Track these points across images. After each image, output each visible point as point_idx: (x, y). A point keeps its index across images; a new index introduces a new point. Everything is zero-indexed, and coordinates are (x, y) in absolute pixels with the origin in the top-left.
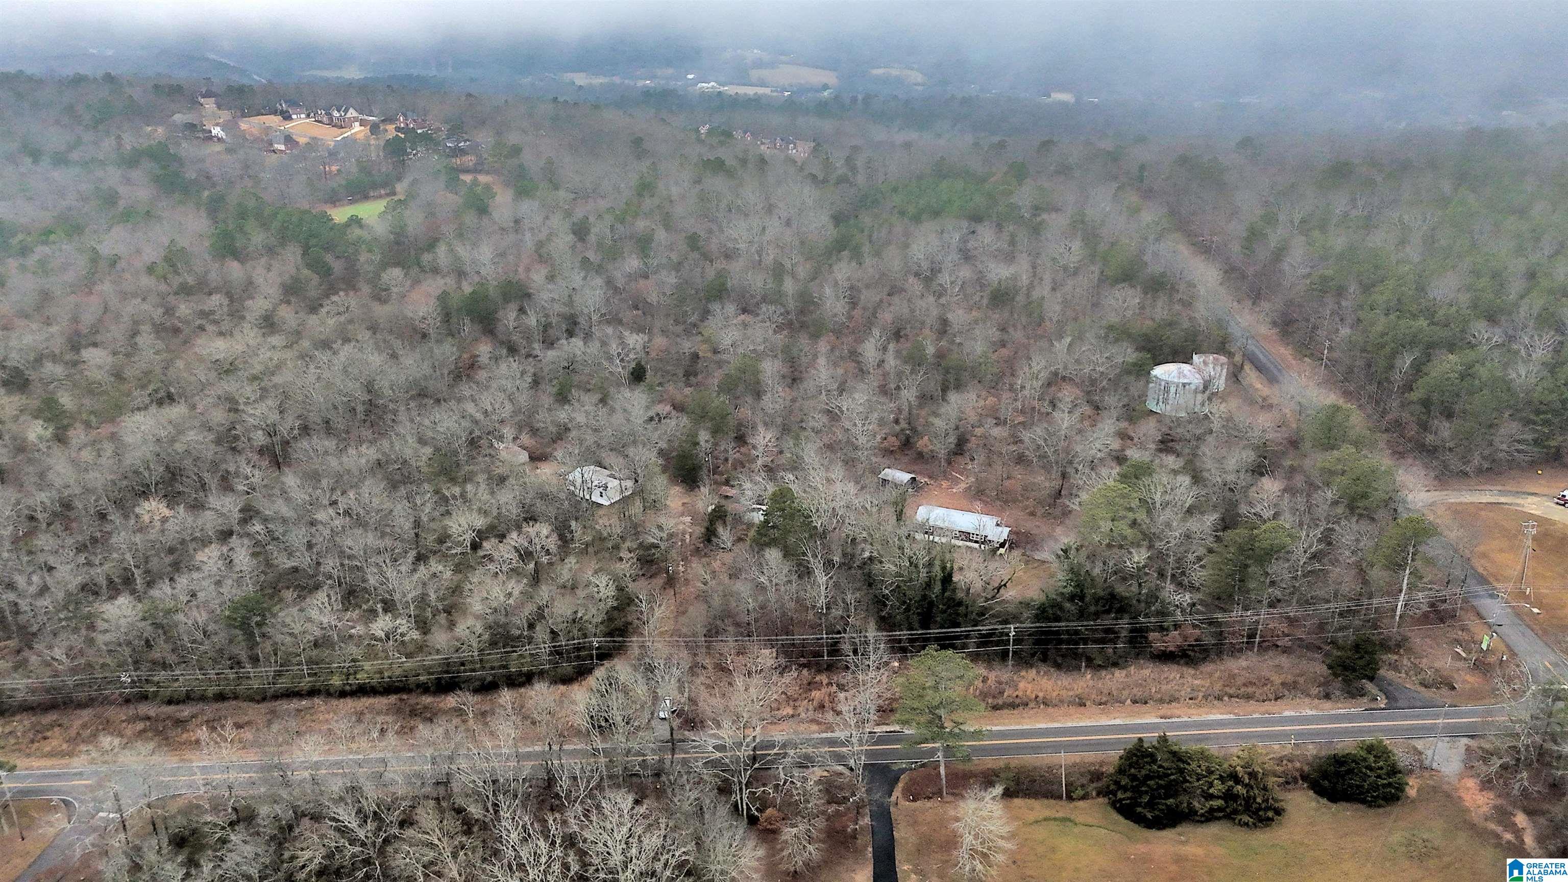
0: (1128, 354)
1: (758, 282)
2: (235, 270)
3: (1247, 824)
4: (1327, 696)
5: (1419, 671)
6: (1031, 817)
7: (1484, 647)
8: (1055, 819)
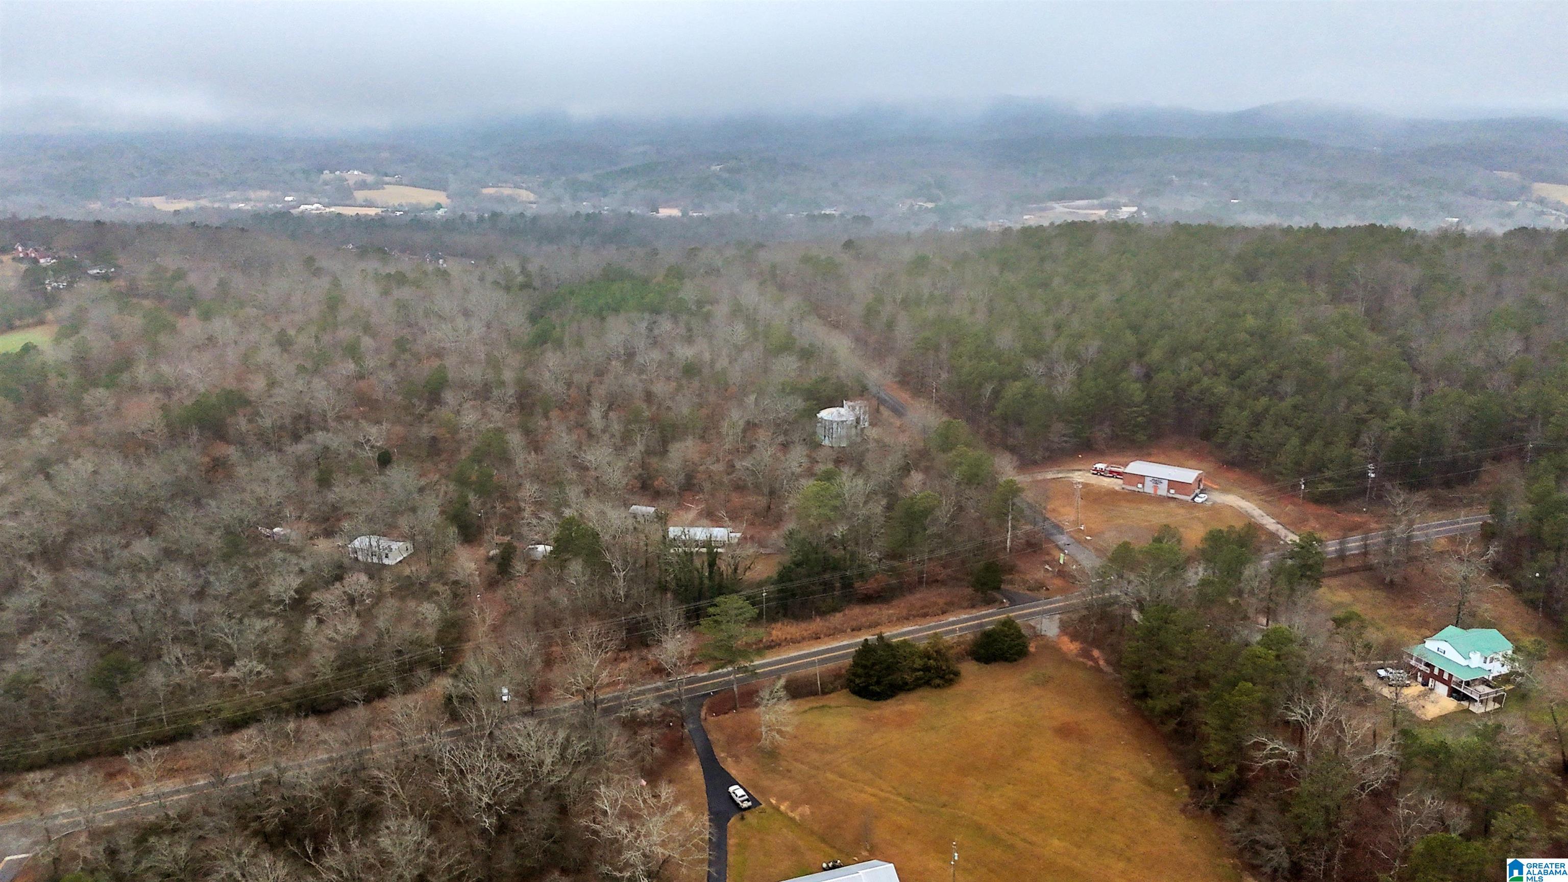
0: (799, 404)
1: (476, 373)
3: (939, 686)
4: (973, 607)
5: (1025, 582)
6: (800, 709)
7: (1061, 562)
8: (816, 708)
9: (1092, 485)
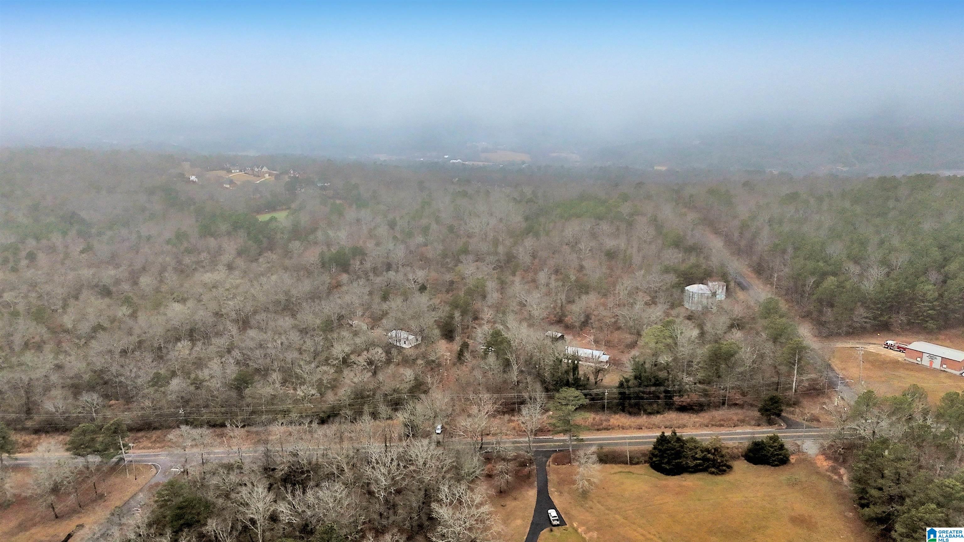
0: (673, 279)
1: (484, 247)
2: (212, 242)
3: (713, 473)
4: (759, 425)
5: (803, 414)
6: (613, 471)
8: (624, 472)
9: (881, 355)
